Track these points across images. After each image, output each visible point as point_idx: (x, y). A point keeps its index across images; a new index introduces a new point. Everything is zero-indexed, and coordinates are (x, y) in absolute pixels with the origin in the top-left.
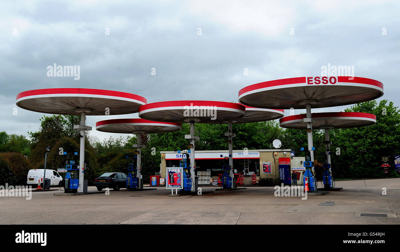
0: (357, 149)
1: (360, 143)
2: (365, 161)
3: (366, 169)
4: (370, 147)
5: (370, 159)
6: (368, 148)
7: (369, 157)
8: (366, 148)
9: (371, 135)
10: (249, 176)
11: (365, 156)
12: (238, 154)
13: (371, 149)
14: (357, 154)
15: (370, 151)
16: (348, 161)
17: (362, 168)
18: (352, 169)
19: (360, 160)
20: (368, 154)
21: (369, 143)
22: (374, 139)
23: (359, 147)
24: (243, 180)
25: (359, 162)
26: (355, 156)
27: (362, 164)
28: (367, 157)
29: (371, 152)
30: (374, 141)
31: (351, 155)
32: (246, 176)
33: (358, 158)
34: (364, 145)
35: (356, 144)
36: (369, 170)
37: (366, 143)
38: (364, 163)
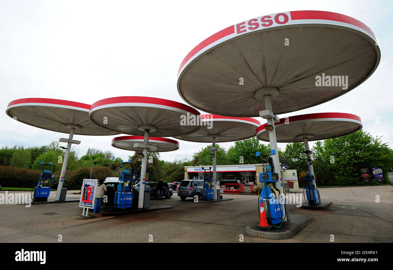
0: (339, 163)
1: (341, 158)
2: (347, 172)
3: (349, 178)
4: (350, 162)
5: (352, 171)
6: (348, 162)
7: (350, 169)
8: (347, 162)
9: (349, 152)
10: (249, 185)
11: (347, 168)
12: (239, 168)
13: (351, 163)
14: (339, 167)
15: (350, 164)
16: (333, 173)
17: (345, 178)
18: (338, 179)
19: (343, 172)
20: (349, 167)
21: (349, 158)
22: (352, 155)
23: (340, 161)
24: (243, 188)
25: (342, 174)
26: (338, 169)
27: (345, 174)
28: (349, 169)
29: (352, 165)
30: (353, 157)
31: (335, 168)
32: (247, 185)
33: (341, 170)
34: (345, 160)
35: (338, 159)
36: (352, 179)
37: (346, 158)
38: (347, 174)
